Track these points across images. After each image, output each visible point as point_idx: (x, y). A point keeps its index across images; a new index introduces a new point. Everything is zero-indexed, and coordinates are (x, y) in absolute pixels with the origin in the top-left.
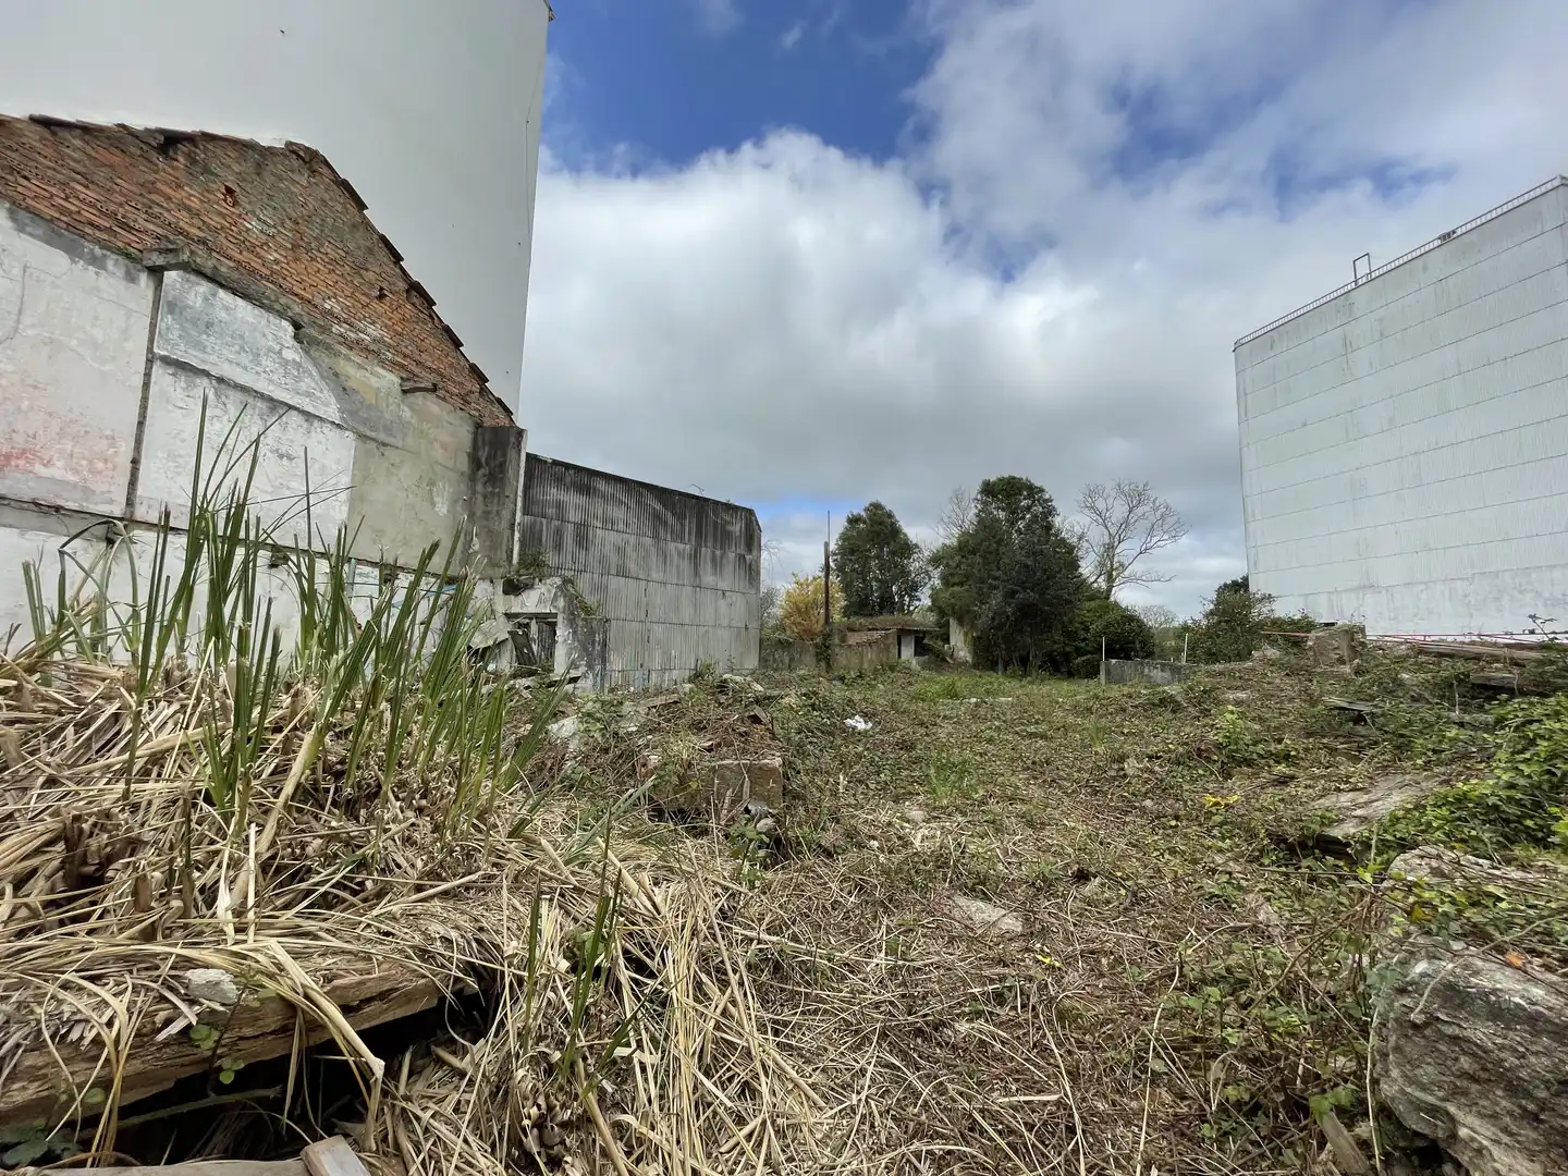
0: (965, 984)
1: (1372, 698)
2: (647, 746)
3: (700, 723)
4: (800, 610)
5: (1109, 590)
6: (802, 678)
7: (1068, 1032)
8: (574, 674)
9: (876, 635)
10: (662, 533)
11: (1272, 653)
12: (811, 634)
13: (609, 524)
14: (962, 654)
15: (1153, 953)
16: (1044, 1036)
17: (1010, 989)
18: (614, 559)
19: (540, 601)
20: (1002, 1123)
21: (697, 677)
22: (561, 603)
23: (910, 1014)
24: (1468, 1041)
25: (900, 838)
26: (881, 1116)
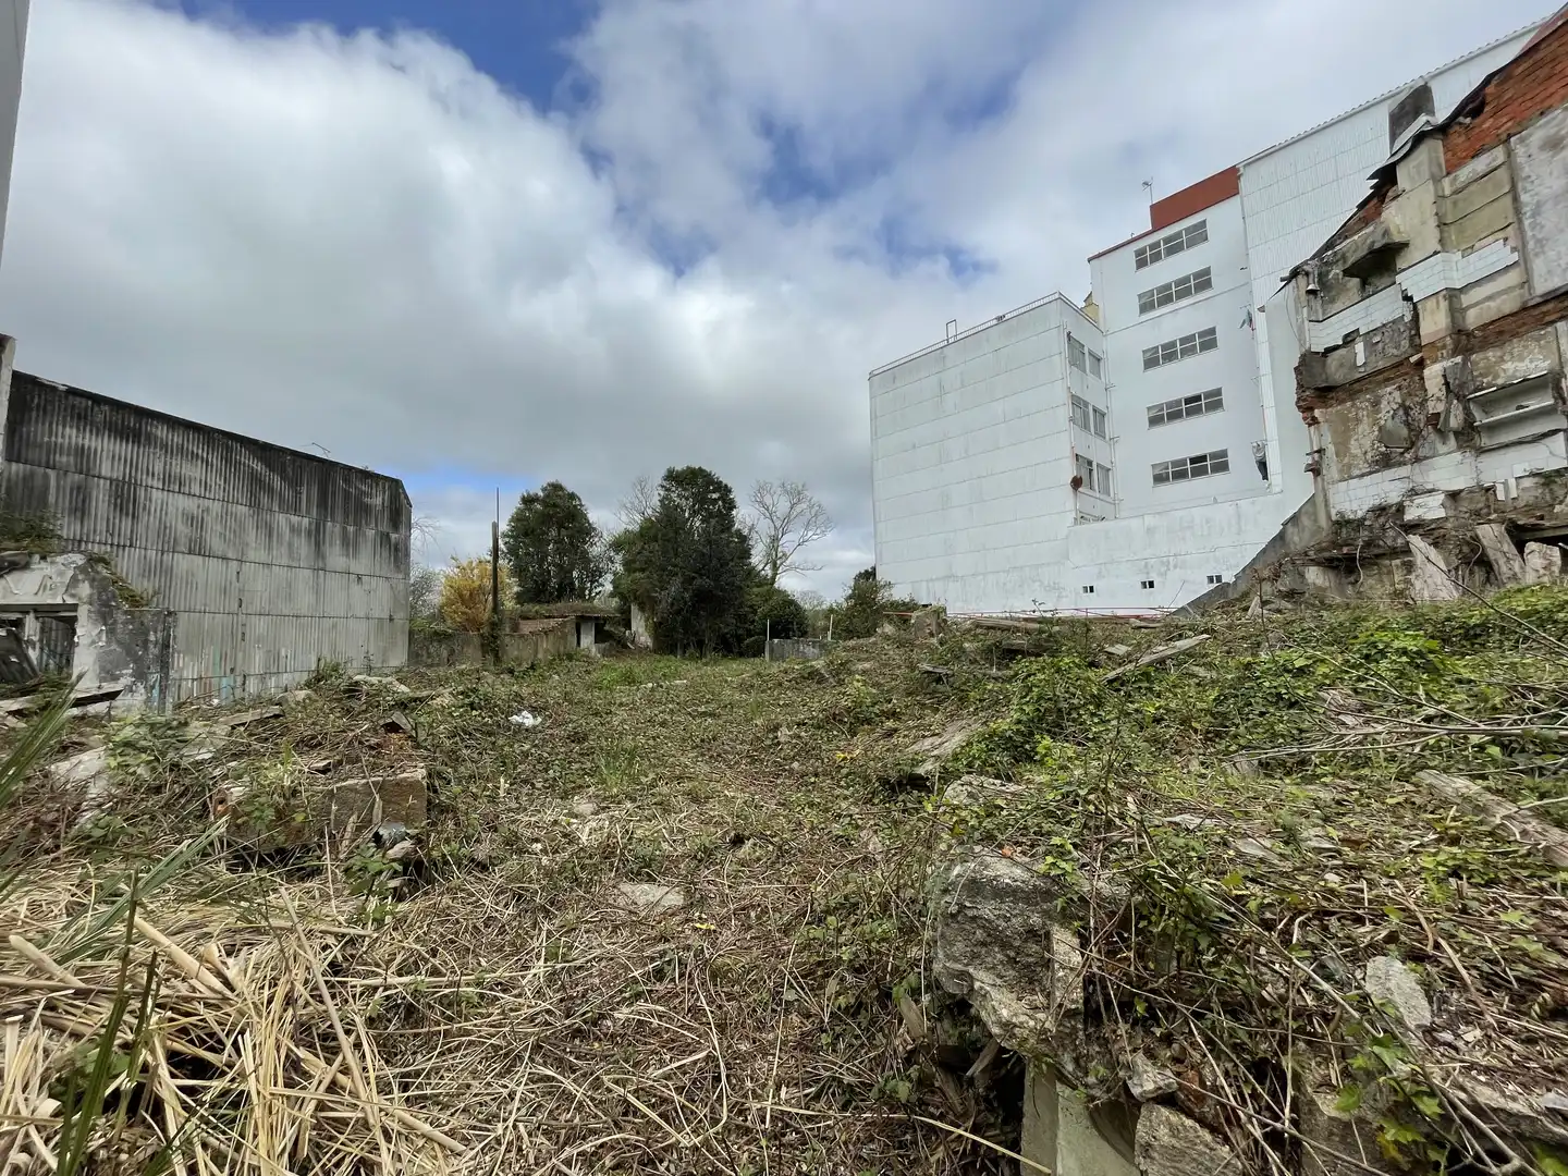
0: (627, 968)
1: (947, 663)
2: (225, 777)
3: (314, 737)
4: (465, 597)
5: (773, 578)
6: (461, 673)
7: (719, 988)
8: (108, 687)
9: (552, 623)
10: (265, 500)
11: (888, 629)
12: (478, 625)
13: (173, 483)
14: (643, 639)
15: (792, 897)
16: (698, 999)
17: (669, 962)
18: (182, 530)
19: (43, 587)
20: (655, 1096)
21: (317, 681)
22: (85, 589)
23: (567, 1017)
24: (981, 918)
25: (565, 836)
26: (530, 1135)
